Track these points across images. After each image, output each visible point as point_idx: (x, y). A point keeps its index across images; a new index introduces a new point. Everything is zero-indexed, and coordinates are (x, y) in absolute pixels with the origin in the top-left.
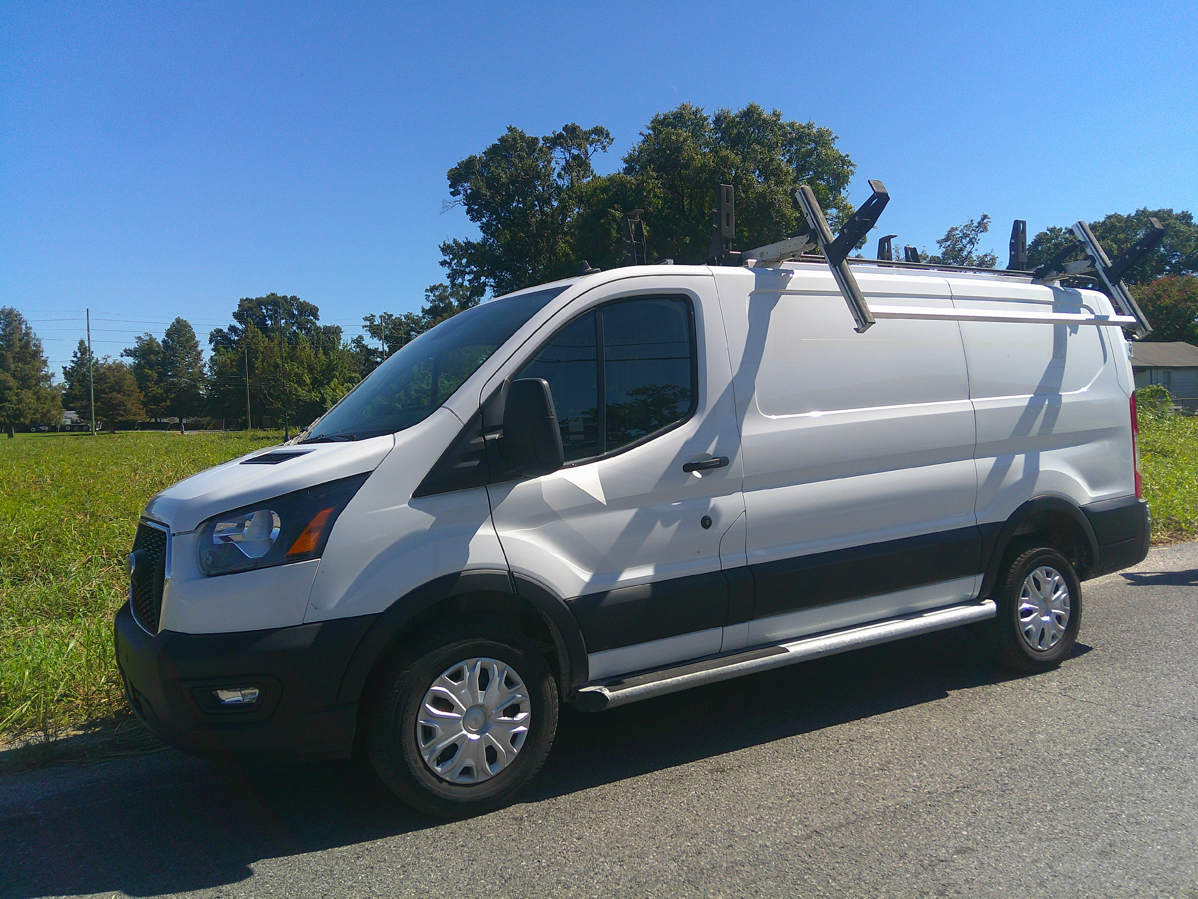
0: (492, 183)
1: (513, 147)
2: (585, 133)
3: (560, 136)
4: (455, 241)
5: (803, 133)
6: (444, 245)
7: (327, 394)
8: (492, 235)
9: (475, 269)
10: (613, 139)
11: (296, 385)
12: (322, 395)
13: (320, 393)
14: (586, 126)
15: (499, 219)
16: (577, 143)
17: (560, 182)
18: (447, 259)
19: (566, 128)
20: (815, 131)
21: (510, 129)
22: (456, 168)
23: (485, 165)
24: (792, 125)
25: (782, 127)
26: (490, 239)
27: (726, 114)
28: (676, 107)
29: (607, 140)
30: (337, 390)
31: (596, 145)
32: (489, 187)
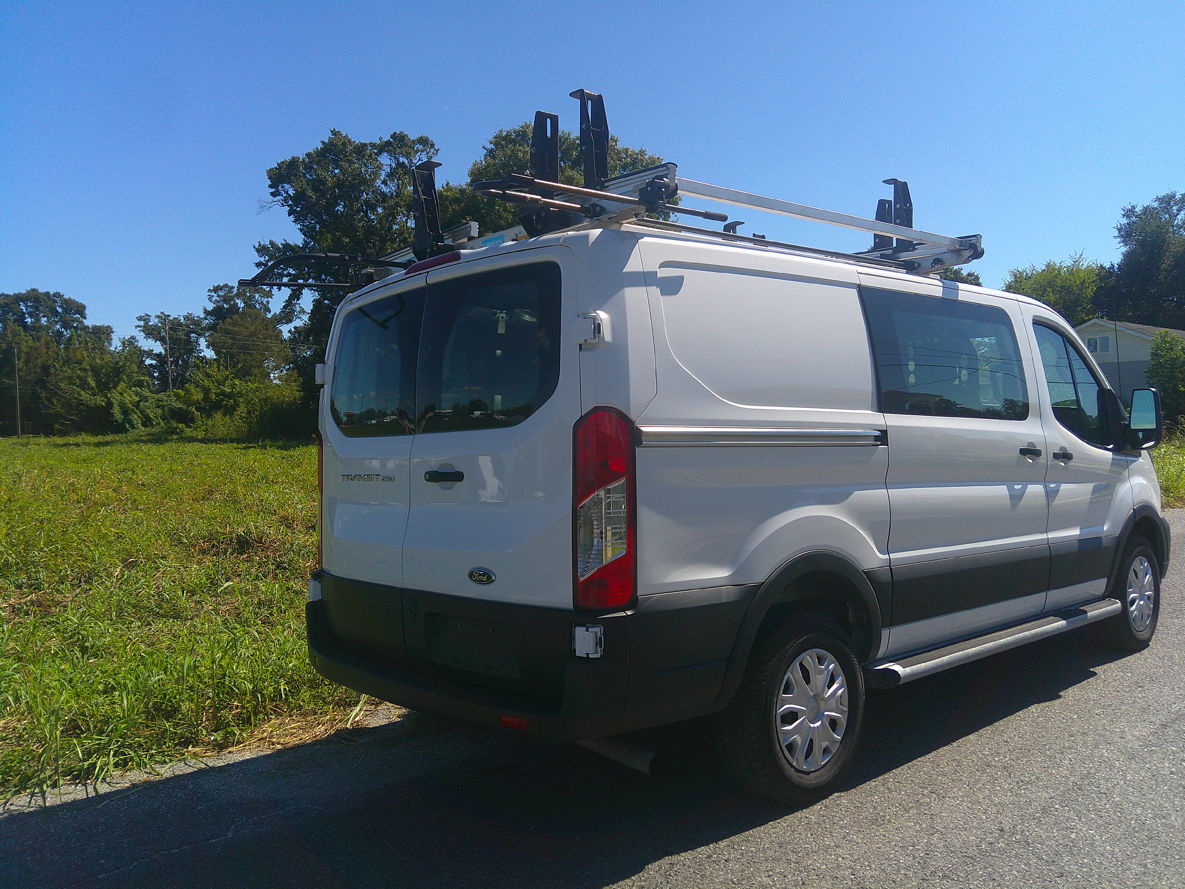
0: (318, 185)
1: (343, 151)
2: (413, 142)
3: (388, 143)
4: (271, 243)
5: (636, 158)
6: (260, 245)
7: (114, 398)
8: (313, 238)
9: (294, 272)
10: (438, 150)
11: (78, 389)
12: (109, 399)
13: (106, 397)
14: (413, 136)
15: (321, 222)
16: (406, 152)
17: (385, 189)
18: (262, 259)
19: (394, 136)
20: (647, 157)
21: (334, 132)
22: (276, 168)
23: (308, 167)
24: (627, 150)
25: (618, 153)
26: (311, 242)
27: (566, 136)
28: (518, 126)
29: (432, 150)
30: (125, 395)
31: (420, 155)
32: (315, 189)
